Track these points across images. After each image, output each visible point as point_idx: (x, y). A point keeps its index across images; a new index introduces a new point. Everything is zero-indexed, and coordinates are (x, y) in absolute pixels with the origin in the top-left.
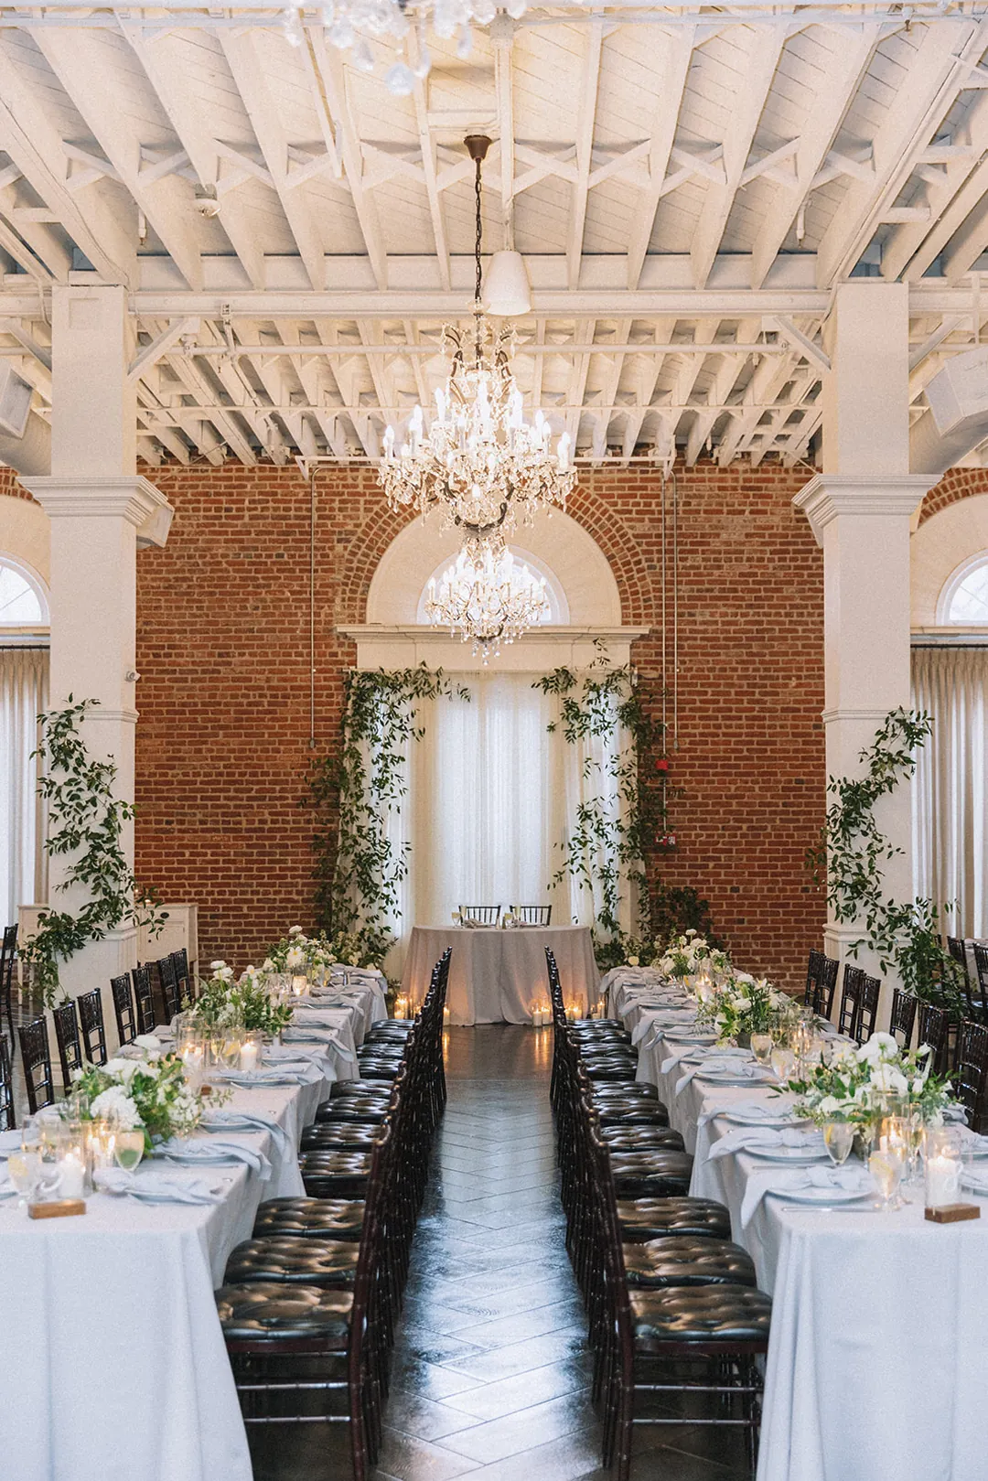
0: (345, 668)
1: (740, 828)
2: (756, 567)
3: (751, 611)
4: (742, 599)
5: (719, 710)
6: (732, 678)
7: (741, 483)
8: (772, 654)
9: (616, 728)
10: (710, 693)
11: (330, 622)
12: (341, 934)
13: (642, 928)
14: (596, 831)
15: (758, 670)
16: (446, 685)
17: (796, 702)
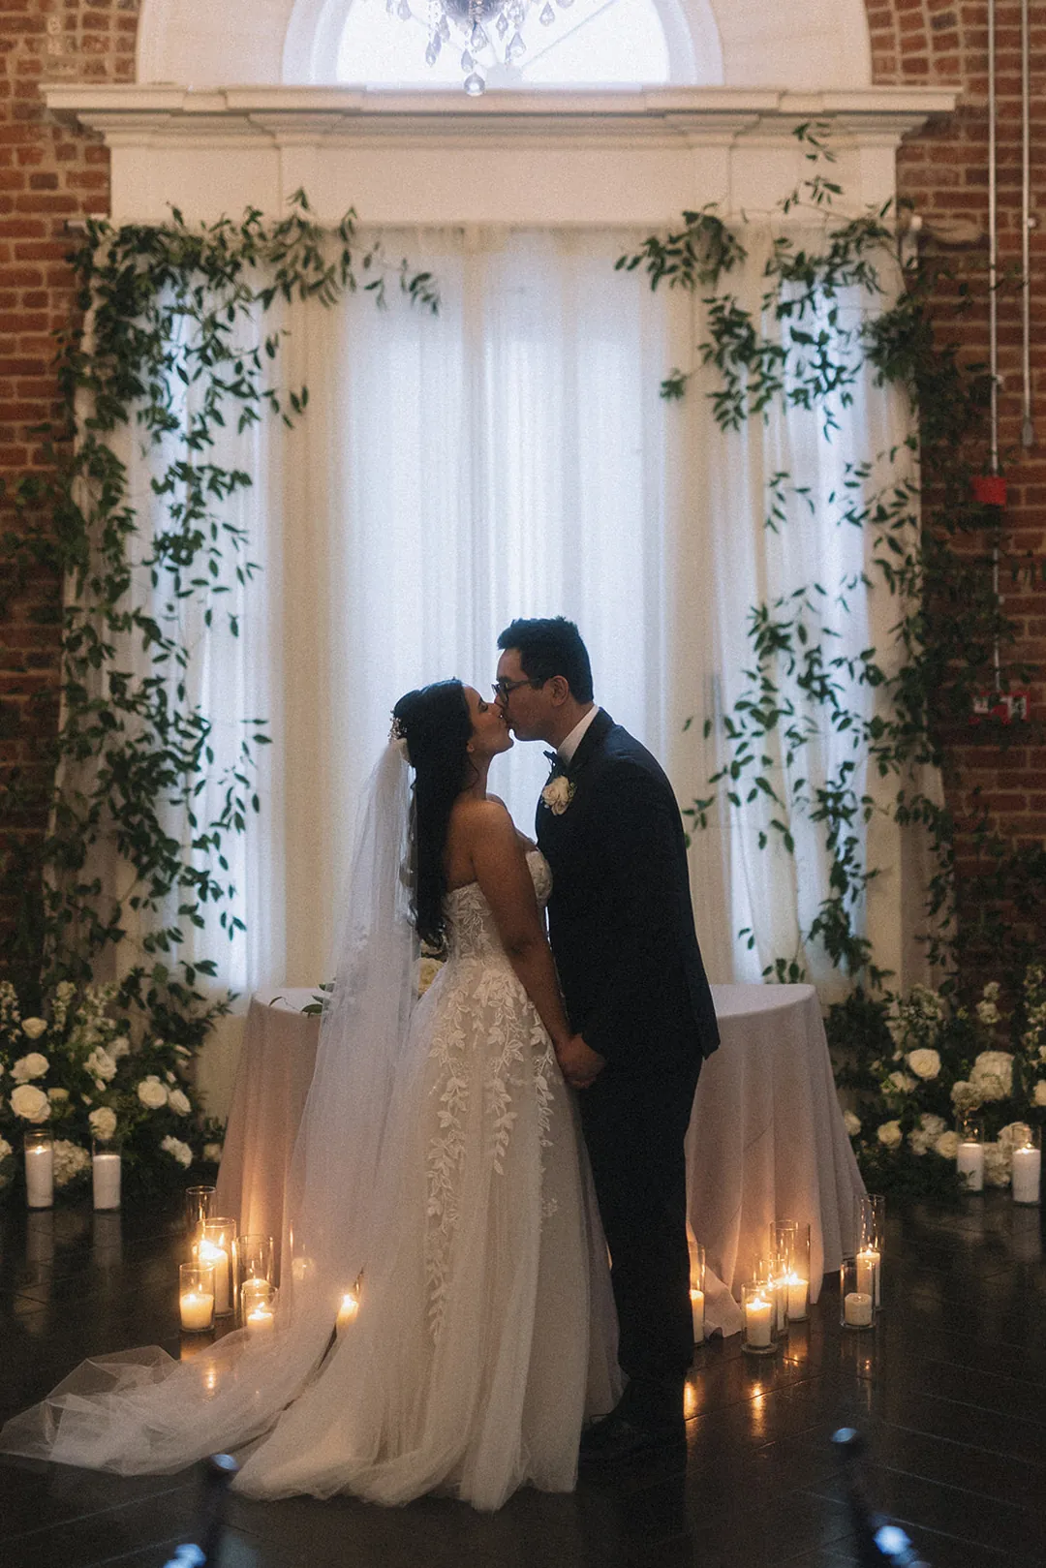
0: (77, 220)
9: (859, 386)
11: (29, 89)
12: (65, 989)
13: (933, 958)
14: (805, 682)
16: (367, 262)
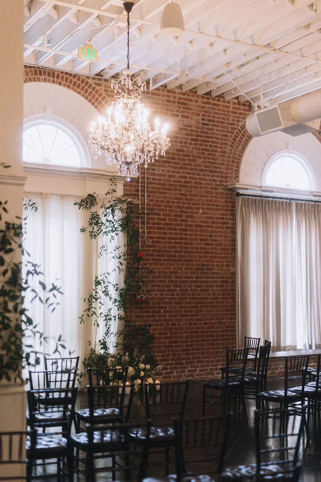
1: (176, 290)
2: (184, 146)
3: (182, 171)
4: (178, 164)
5: (166, 224)
6: (172, 207)
7: (177, 100)
8: (191, 195)
9: (119, 232)
10: (162, 215)
14: (104, 292)
15: (183, 203)
17: (202, 222)
